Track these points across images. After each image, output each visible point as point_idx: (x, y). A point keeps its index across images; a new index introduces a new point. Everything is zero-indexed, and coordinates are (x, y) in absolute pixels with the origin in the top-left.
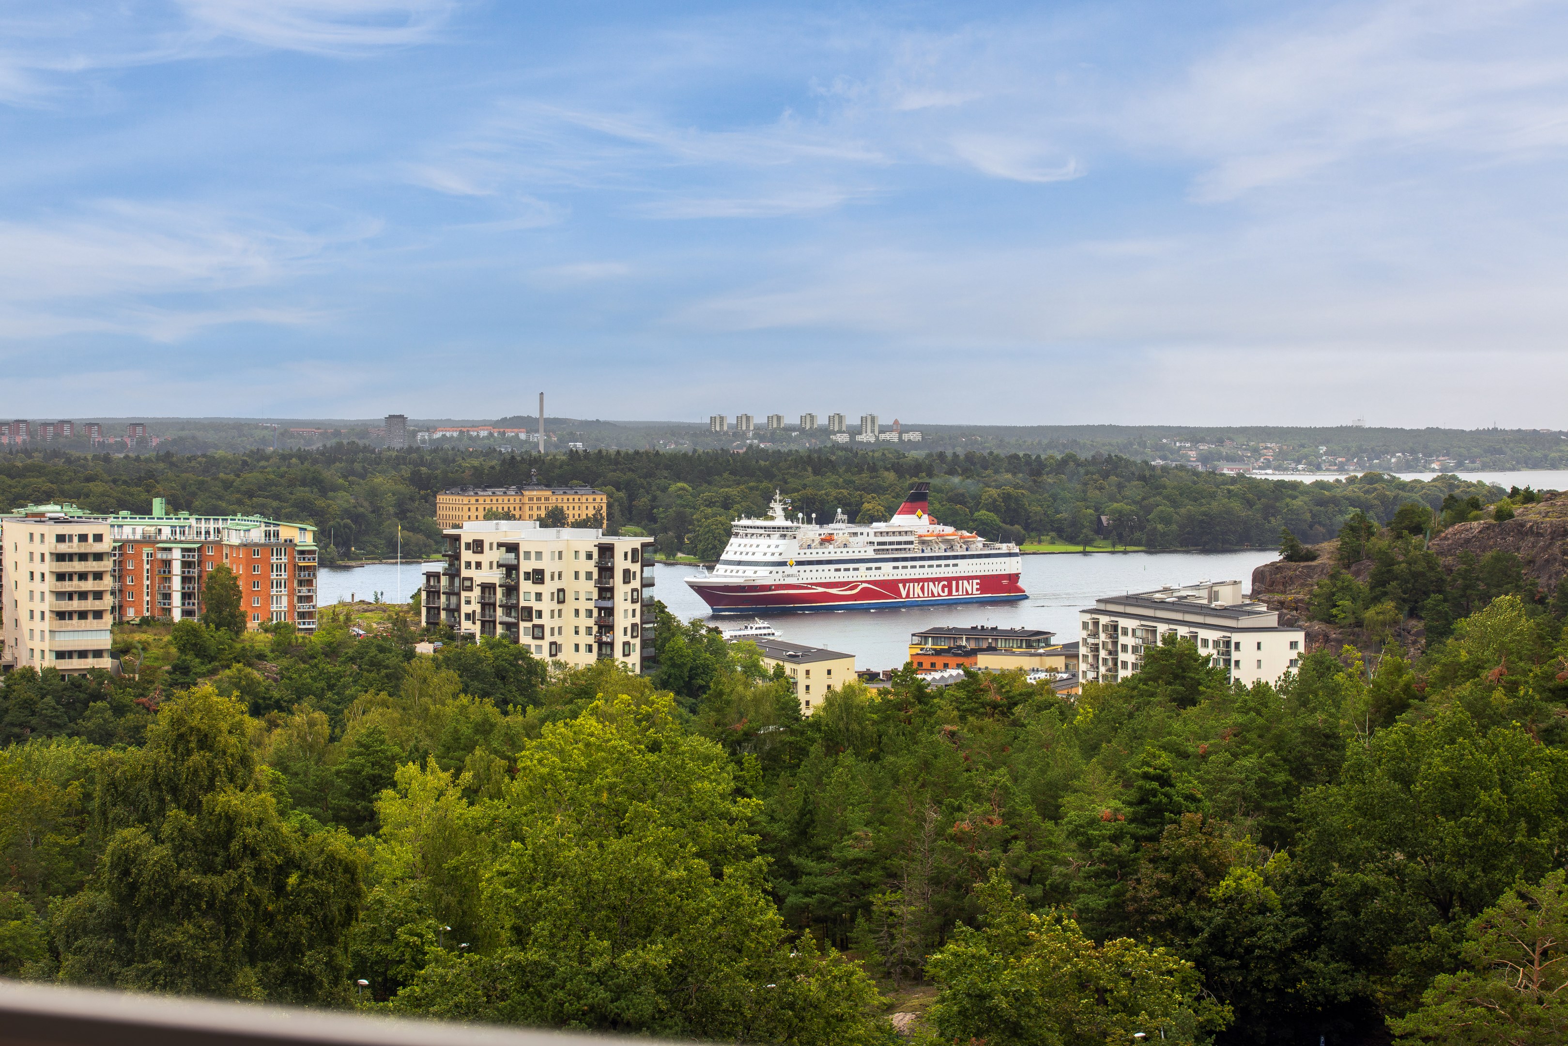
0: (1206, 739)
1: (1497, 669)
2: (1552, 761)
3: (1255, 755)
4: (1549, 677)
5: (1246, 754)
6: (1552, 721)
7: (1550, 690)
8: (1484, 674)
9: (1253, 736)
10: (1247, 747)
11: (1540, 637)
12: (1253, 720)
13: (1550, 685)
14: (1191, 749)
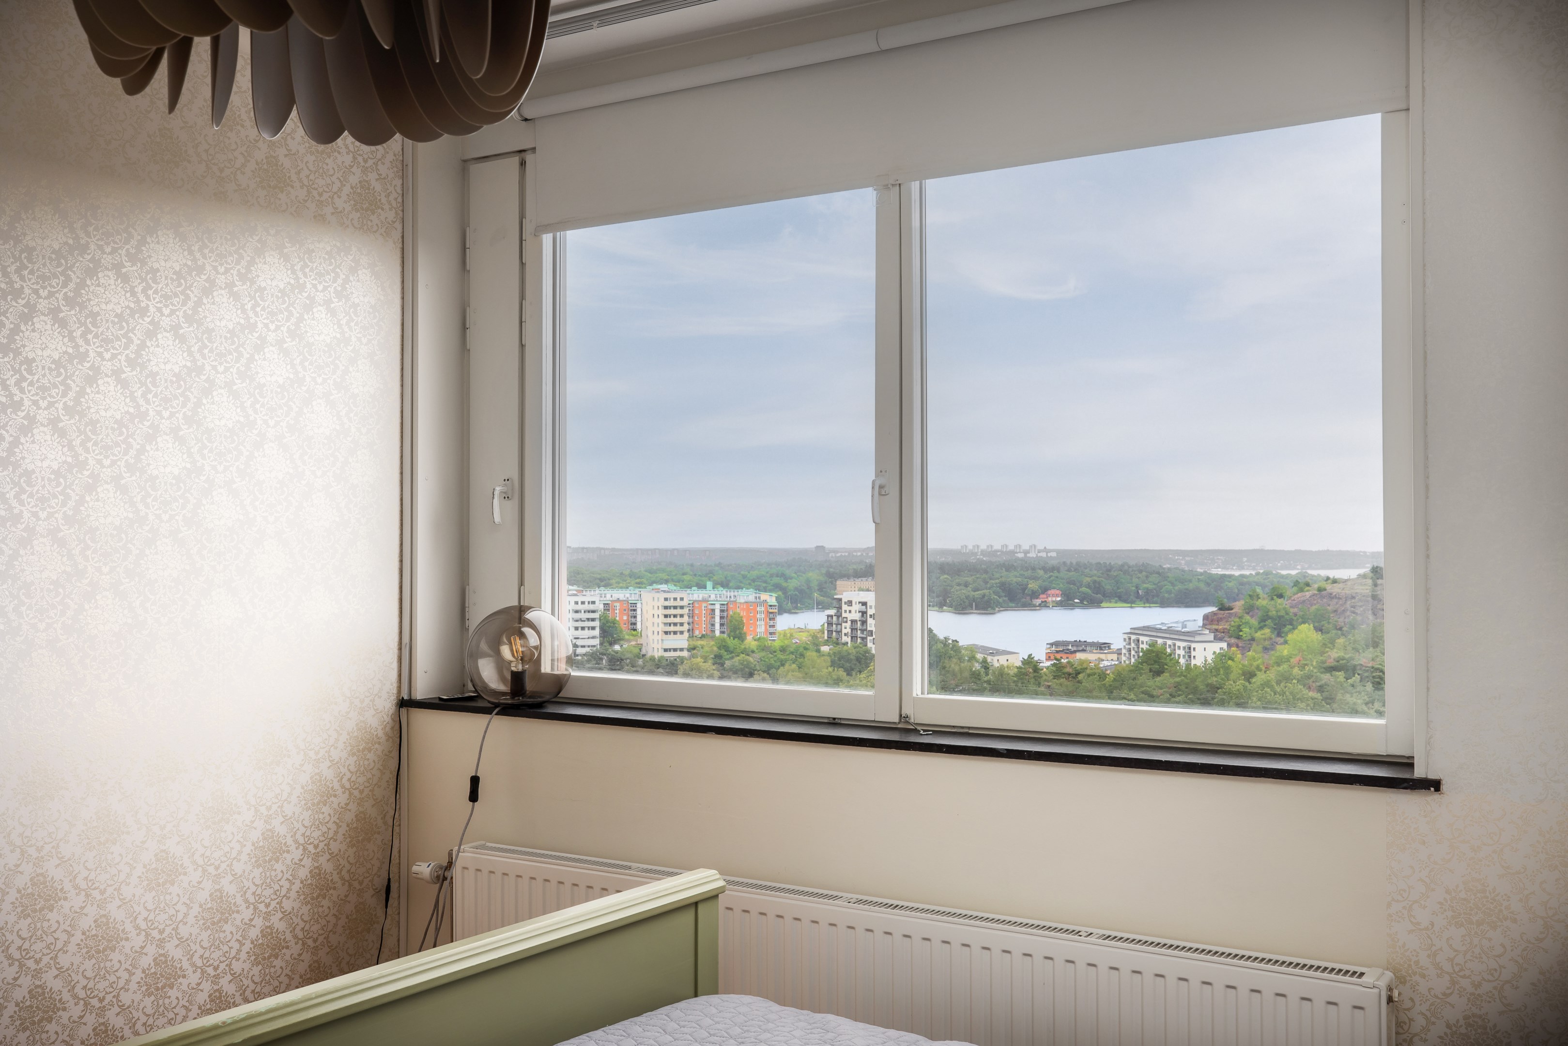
0: (1161, 689)
1: (1298, 658)
2: (1312, 699)
3: (1183, 696)
4: (1323, 662)
5: (1179, 696)
6: (1323, 682)
7: (1324, 668)
8: (1292, 660)
9: (1183, 687)
10: (1180, 693)
11: (1324, 644)
12: (1182, 680)
13: (1325, 665)
14: (1155, 693)
